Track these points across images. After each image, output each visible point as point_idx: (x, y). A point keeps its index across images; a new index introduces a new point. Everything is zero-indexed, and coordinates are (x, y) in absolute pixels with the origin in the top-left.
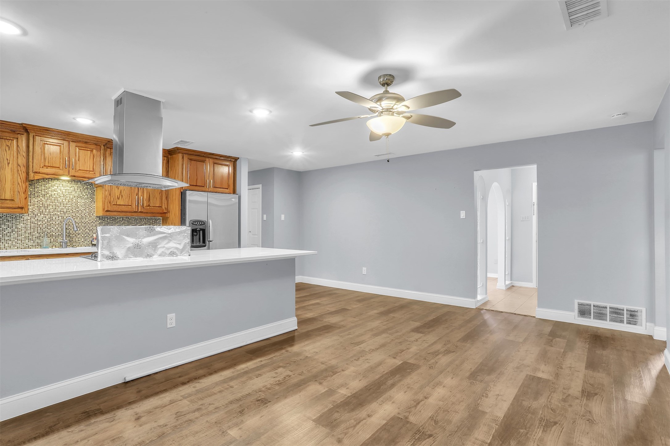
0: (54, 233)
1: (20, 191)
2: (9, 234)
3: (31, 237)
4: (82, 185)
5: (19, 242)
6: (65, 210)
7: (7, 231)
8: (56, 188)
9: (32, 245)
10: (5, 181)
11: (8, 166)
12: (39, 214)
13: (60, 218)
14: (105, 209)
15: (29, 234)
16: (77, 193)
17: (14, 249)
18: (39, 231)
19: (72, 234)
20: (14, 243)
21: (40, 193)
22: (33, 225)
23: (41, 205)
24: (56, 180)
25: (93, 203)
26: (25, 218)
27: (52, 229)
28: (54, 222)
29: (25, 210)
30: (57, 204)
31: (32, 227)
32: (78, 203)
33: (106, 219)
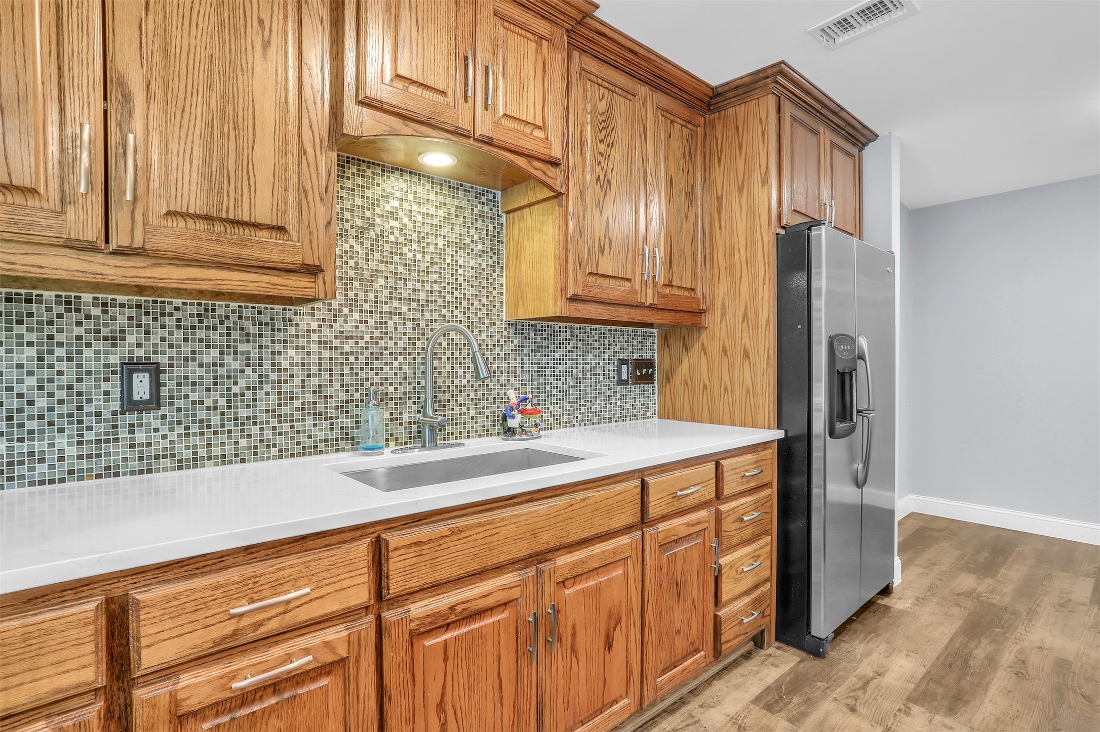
0: (391, 389)
1: (309, 188)
2: (249, 395)
3: (320, 407)
4: (469, 201)
5: (286, 427)
6: (423, 296)
7: (242, 383)
8: (396, 204)
9: (326, 440)
10: (251, 130)
11: (265, 55)
12: (346, 310)
13: (409, 324)
14: (566, 288)
15: (314, 392)
16: (457, 228)
17: (268, 458)
18: (347, 379)
19: (444, 392)
20: (268, 434)
21: (347, 221)
22: (326, 354)
23: (351, 273)
24: (397, 174)
25: (498, 270)
26: (303, 326)
27: (386, 368)
28: (391, 344)
29: (325, 283)
30: (401, 269)
31: (326, 364)
32: (460, 271)
33: (532, 335)
